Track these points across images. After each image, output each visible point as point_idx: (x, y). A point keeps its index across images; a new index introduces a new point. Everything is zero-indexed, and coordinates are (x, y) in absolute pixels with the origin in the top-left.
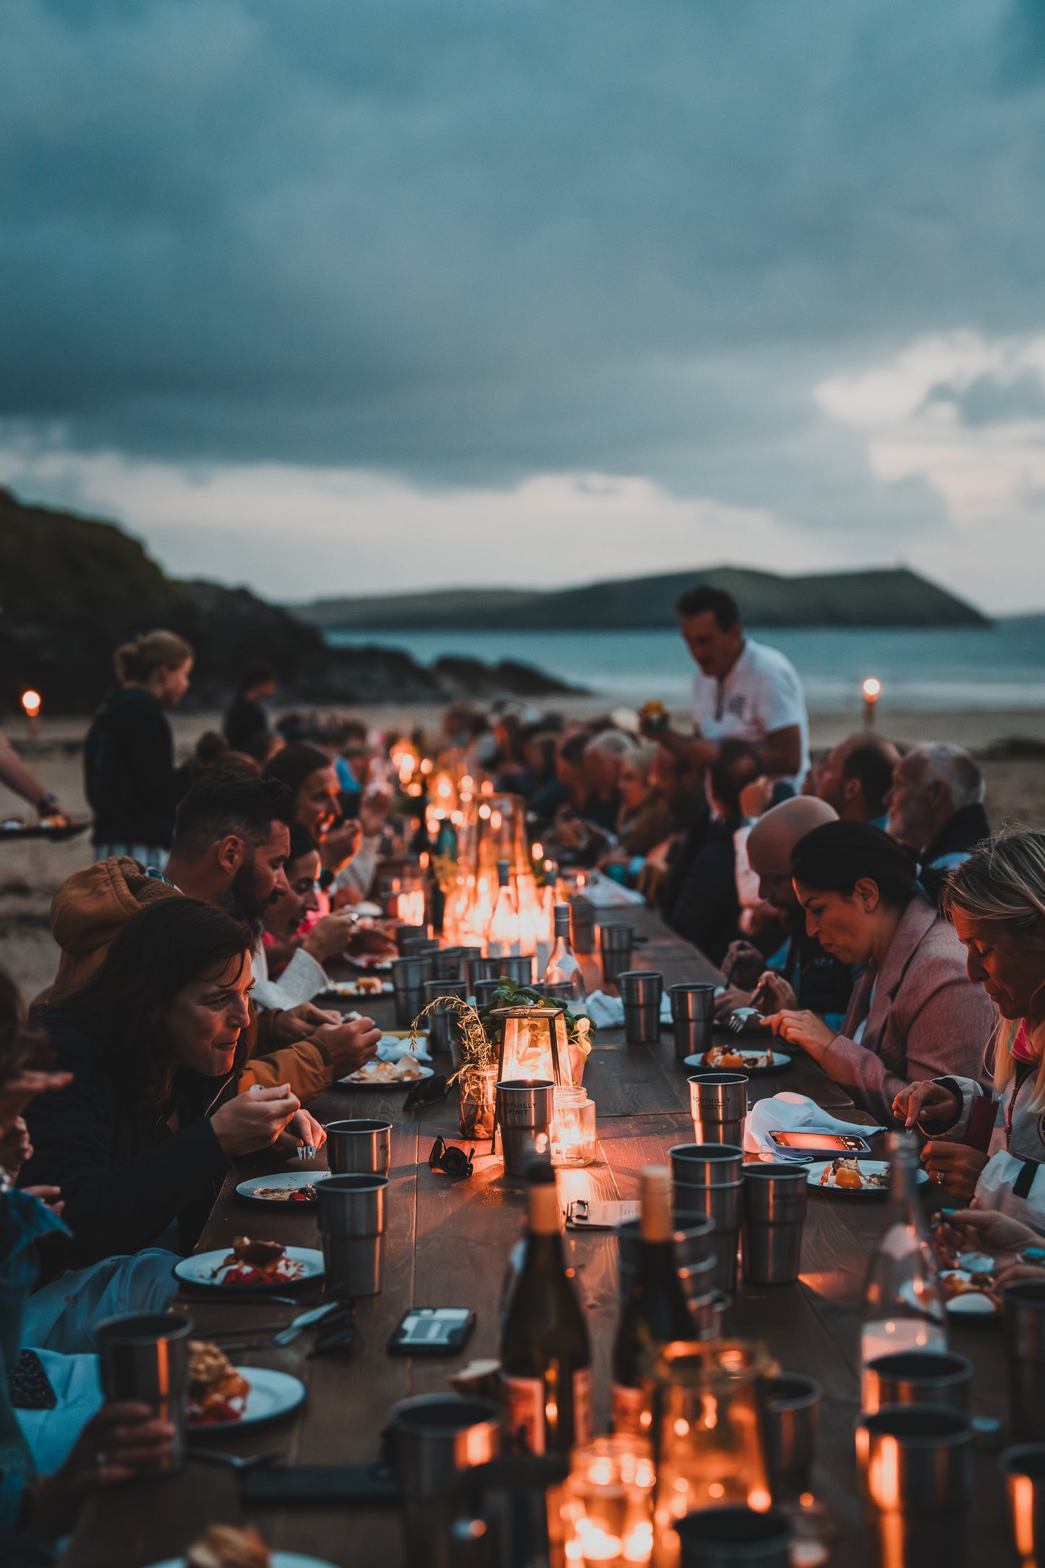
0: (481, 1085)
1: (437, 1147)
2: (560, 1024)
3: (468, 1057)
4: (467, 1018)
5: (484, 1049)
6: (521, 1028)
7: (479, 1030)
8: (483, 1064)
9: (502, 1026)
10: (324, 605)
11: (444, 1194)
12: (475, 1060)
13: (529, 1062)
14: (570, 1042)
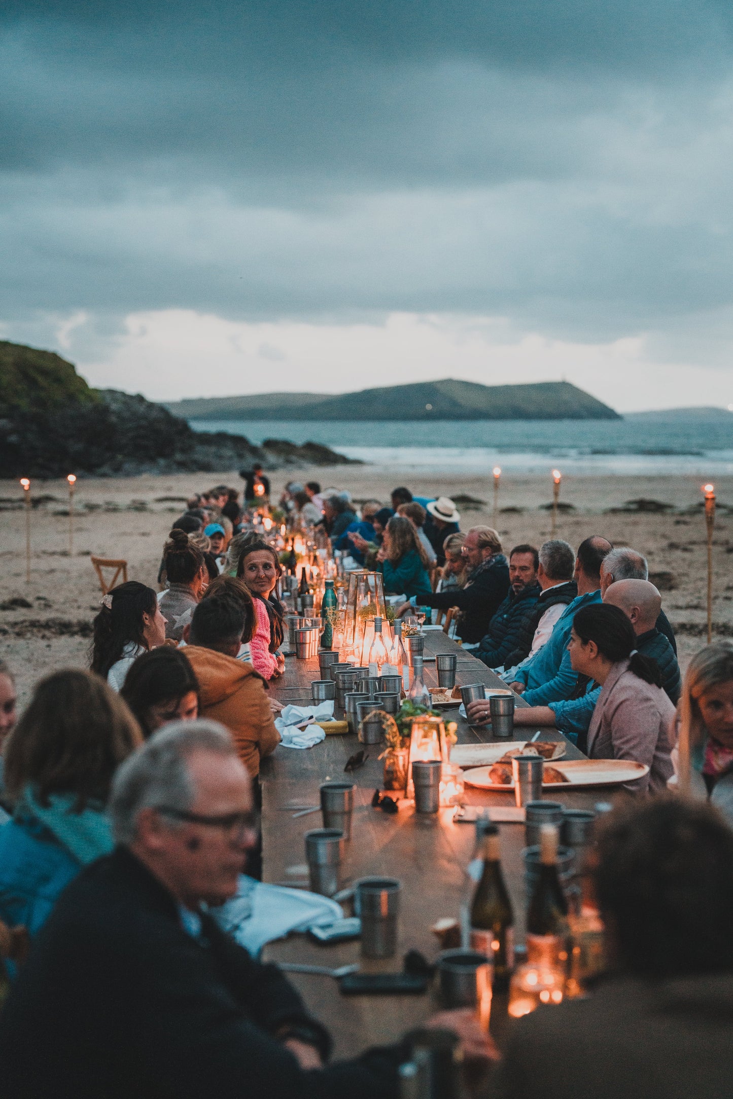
0: (395, 760)
1: (376, 796)
2: (442, 727)
3: (389, 744)
4: (389, 723)
5: (398, 739)
6: (419, 728)
7: (395, 729)
8: (398, 749)
9: (409, 726)
10: (186, 402)
11: (386, 824)
12: (393, 746)
13: (423, 747)
14: (446, 736)
